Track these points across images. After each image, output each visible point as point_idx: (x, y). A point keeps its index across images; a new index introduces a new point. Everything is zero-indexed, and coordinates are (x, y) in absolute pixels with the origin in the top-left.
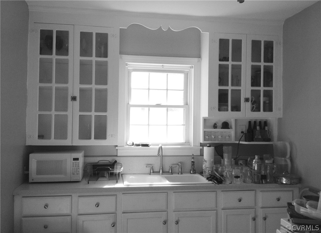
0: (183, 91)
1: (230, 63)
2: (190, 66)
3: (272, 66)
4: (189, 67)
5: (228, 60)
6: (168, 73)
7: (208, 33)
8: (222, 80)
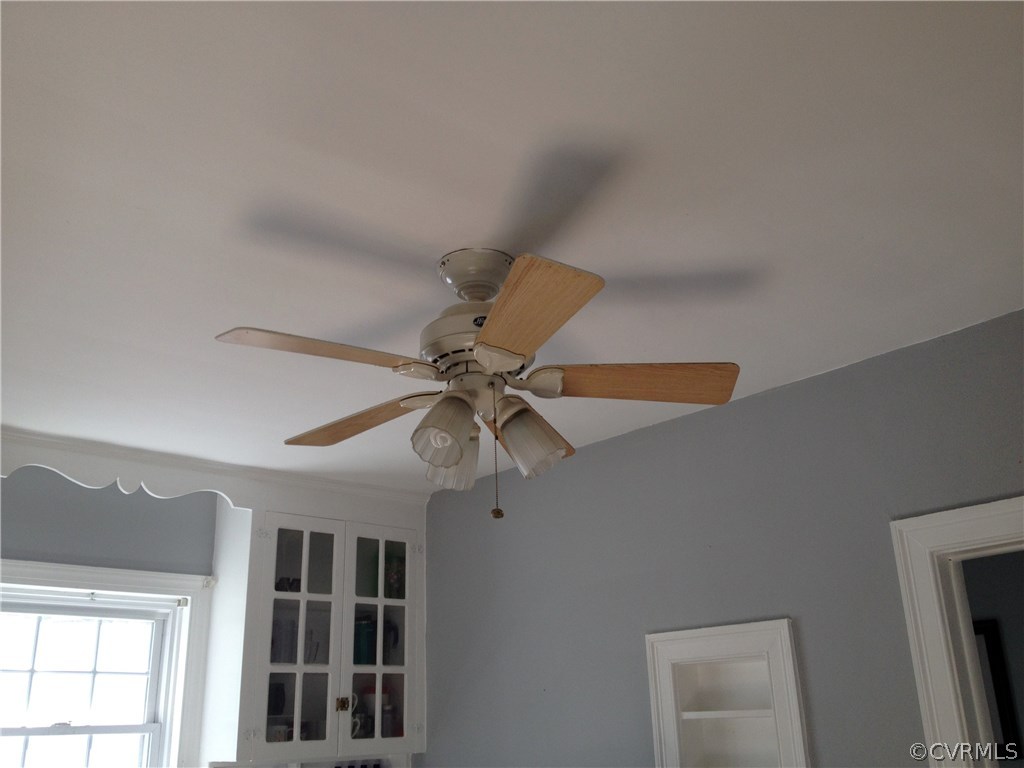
0: (145, 677)
1: (303, 597)
2: (180, 597)
3: (403, 608)
4: (174, 601)
5: (298, 589)
6: (103, 619)
7: (251, 510)
8: (281, 644)
